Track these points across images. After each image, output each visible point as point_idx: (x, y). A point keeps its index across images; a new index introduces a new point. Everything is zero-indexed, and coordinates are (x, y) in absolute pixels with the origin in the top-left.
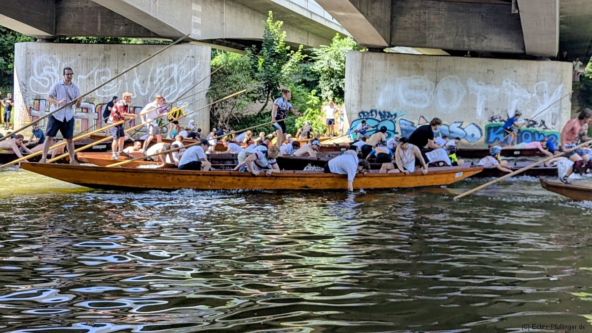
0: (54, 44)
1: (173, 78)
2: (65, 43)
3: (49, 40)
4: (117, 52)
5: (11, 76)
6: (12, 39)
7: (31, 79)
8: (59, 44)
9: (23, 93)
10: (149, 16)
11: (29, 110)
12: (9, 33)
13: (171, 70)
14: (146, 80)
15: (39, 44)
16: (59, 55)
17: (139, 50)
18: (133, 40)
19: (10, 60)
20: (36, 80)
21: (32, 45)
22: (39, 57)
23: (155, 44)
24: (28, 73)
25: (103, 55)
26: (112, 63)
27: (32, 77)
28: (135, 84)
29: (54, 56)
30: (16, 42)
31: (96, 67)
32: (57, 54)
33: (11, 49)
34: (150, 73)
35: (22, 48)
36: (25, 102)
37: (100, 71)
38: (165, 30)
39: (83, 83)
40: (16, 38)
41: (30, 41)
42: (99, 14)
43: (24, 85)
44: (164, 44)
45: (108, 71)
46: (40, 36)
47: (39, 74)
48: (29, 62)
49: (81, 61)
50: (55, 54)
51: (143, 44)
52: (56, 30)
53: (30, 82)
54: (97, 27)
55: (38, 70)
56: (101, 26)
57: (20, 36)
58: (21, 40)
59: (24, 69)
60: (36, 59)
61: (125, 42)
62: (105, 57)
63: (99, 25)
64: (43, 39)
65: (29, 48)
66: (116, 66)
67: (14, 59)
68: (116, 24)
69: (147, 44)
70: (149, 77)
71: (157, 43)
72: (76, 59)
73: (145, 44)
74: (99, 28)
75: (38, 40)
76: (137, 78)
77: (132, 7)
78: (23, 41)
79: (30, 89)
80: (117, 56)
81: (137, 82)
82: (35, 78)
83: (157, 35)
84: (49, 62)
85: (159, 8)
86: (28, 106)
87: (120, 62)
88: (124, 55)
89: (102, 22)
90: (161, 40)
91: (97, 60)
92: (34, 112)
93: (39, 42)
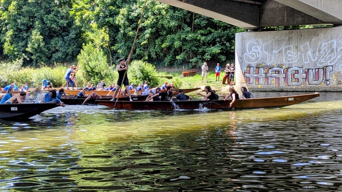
0: (258, 32)
1: (333, 49)
2: (264, 31)
3: (255, 30)
4: (296, 35)
5: (234, 54)
6: (234, 31)
7: (245, 54)
8: (261, 32)
9: (240, 64)
10: (318, 9)
11: (244, 74)
12: (232, 28)
13: (332, 43)
14: (316, 51)
15: (250, 33)
16: (261, 39)
17: (311, 32)
18: (307, 26)
19: (233, 44)
20: (248, 55)
21: (245, 34)
22: (249, 41)
23: (321, 28)
24: (243, 51)
25: (288, 37)
26: (294, 41)
27: (245, 53)
28: (308, 54)
29: (258, 40)
30: (236, 33)
31: (284, 45)
32: (260, 38)
33: (233, 37)
34: (318, 46)
35: (240, 36)
36: (242, 69)
37: (287, 47)
38: (328, 18)
39: (276, 55)
40: (236, 30)
41: (244, 31)
42: (285, 11)
43: (241, 58)
44: (327, 27)
45: (291, 47)
46: (250, 28)
47: (249, 51)
48: (244, 44)
49: (274, 41)
50: (259, 38)
51: (313, 28)
52: (259, 23)
53: (245, 57)
54: (284, 19)
55: (249, 49)
56: (287, 19)
57: (238, 29)
58: (239, 31)
59: (241, 49)
60: (248, 42)
61: (302, 28)
62: (289, 39)
63: (286, 18)
64: (251, 30)
65: (244, 36)
66: (297, 44)
67: (235, 43)
68: (296, 17)
69: (316, 28)
70: (318, 49)
71: (323, 27)
72: (272, 40)
73: (314, 28)
74: (285, 20)
75: (248, 30)
76: (310, 51)
77: (306, 5)
78: (240, 32)
79: (244, 61)
80: (297, 37)
81: (309, 53)
82: (248, 54)
83: (323, 21)
84: (255, 43)
85: (324, 4)
86: (243, 71)
87: (299, 41)
88: (301, 36)
89: (287, 16)
90: (325, 25)
91: (285, 40)
92: (247, 75)
93: (250, 32)
